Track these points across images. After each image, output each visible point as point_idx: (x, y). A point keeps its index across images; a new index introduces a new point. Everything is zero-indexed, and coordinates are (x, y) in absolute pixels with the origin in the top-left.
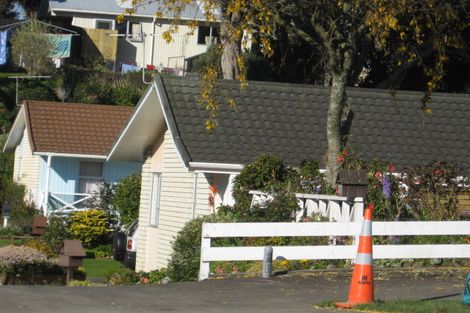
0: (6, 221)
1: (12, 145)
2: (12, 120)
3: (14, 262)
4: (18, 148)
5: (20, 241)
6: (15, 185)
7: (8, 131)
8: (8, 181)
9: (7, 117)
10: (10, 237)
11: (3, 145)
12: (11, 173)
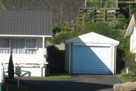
0: (127, 70)
1: (129, 35)
2: (128, 23)
3: (132, 89)
4: (132, 36)
5: (134, 79)
6: (131, 53)
7: (126, 28)
8: (127, 52)
9: (126, 22)
10: (129, 78)
11: (125, 35)
12: (129, 48)
